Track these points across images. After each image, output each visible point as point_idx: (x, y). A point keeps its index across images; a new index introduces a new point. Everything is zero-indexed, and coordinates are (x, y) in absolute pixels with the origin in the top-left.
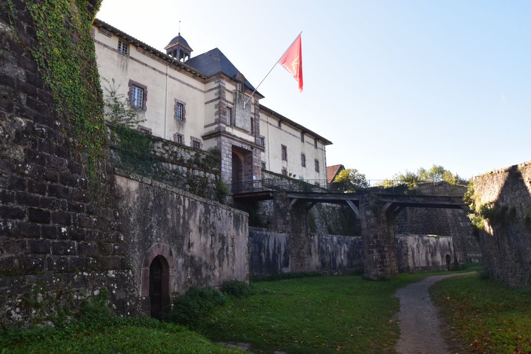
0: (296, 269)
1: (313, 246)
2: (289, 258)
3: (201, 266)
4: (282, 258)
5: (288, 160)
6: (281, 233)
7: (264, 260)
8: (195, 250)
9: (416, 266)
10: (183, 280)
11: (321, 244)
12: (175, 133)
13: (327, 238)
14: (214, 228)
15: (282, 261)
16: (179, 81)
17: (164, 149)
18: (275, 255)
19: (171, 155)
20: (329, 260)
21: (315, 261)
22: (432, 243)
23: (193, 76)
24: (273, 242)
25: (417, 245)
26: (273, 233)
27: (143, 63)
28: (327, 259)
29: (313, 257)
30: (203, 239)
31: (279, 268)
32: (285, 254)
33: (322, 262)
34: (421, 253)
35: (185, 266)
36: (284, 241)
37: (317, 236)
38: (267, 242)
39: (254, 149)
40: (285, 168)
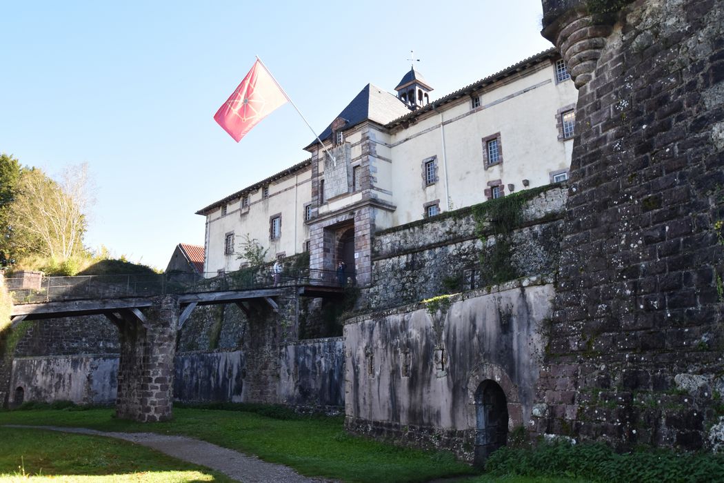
0: (252, 397)
1: (283, 363)
2: (242, 383)
3: (41, 391)
4: (234, 383)
5: (505, 160)
6: (234, 351)
7: (213, 386)
8: (39, 384)
9: (363, 416)
10: (30, 397)
11: (301, 359)
13: (317, 345)
14: (53, 371)
15: (233, 387)
18: (225, 379)
20: (319, 387)
21: (287, 387)
22: (415, 334)
24: (224, 364)
25: (366, 348)
26: (225, 353)
28: (315, 385)
29: (283, 381)
30: (44, 378)
31: (229, 395)
32: (237, 379)
33: (301, 389)
34: (377, 373)
35: (32, 391)
36: (237, 362)
37: (293, 346)
38: (217, 364)
39: (356, 212)
40: (494, 181)
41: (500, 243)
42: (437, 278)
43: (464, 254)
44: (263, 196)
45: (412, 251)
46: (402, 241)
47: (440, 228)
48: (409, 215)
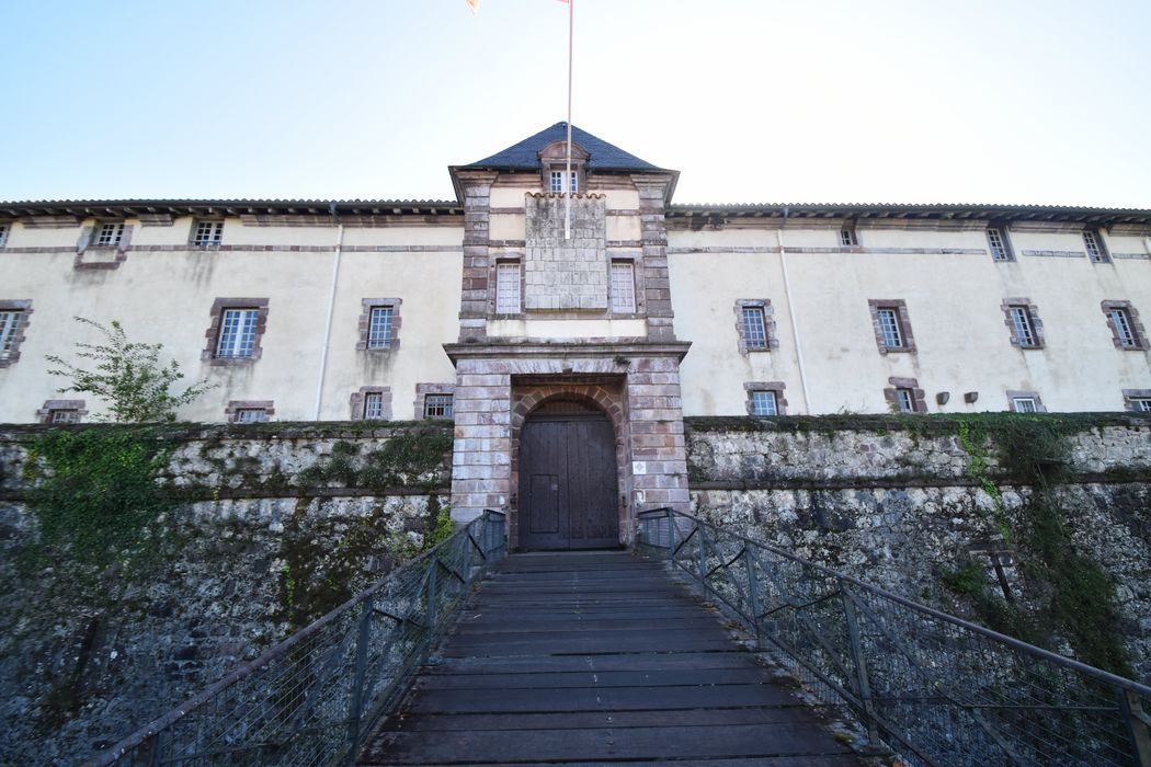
5: (920, 348)
12: (357, 391)
16: (379, 249)
17: (209, 459)
19: (232, 473)
23: (428, 221)
27: (258, 249)
39: (635, 361)
40: (902, 379)
41: (1032, 508)
42: (902, 559)
43: (959, 515)
44: (190, 242)
45: (811, 484)
46: (775, 458)
47: (878, 446)
48: (707, 398)
